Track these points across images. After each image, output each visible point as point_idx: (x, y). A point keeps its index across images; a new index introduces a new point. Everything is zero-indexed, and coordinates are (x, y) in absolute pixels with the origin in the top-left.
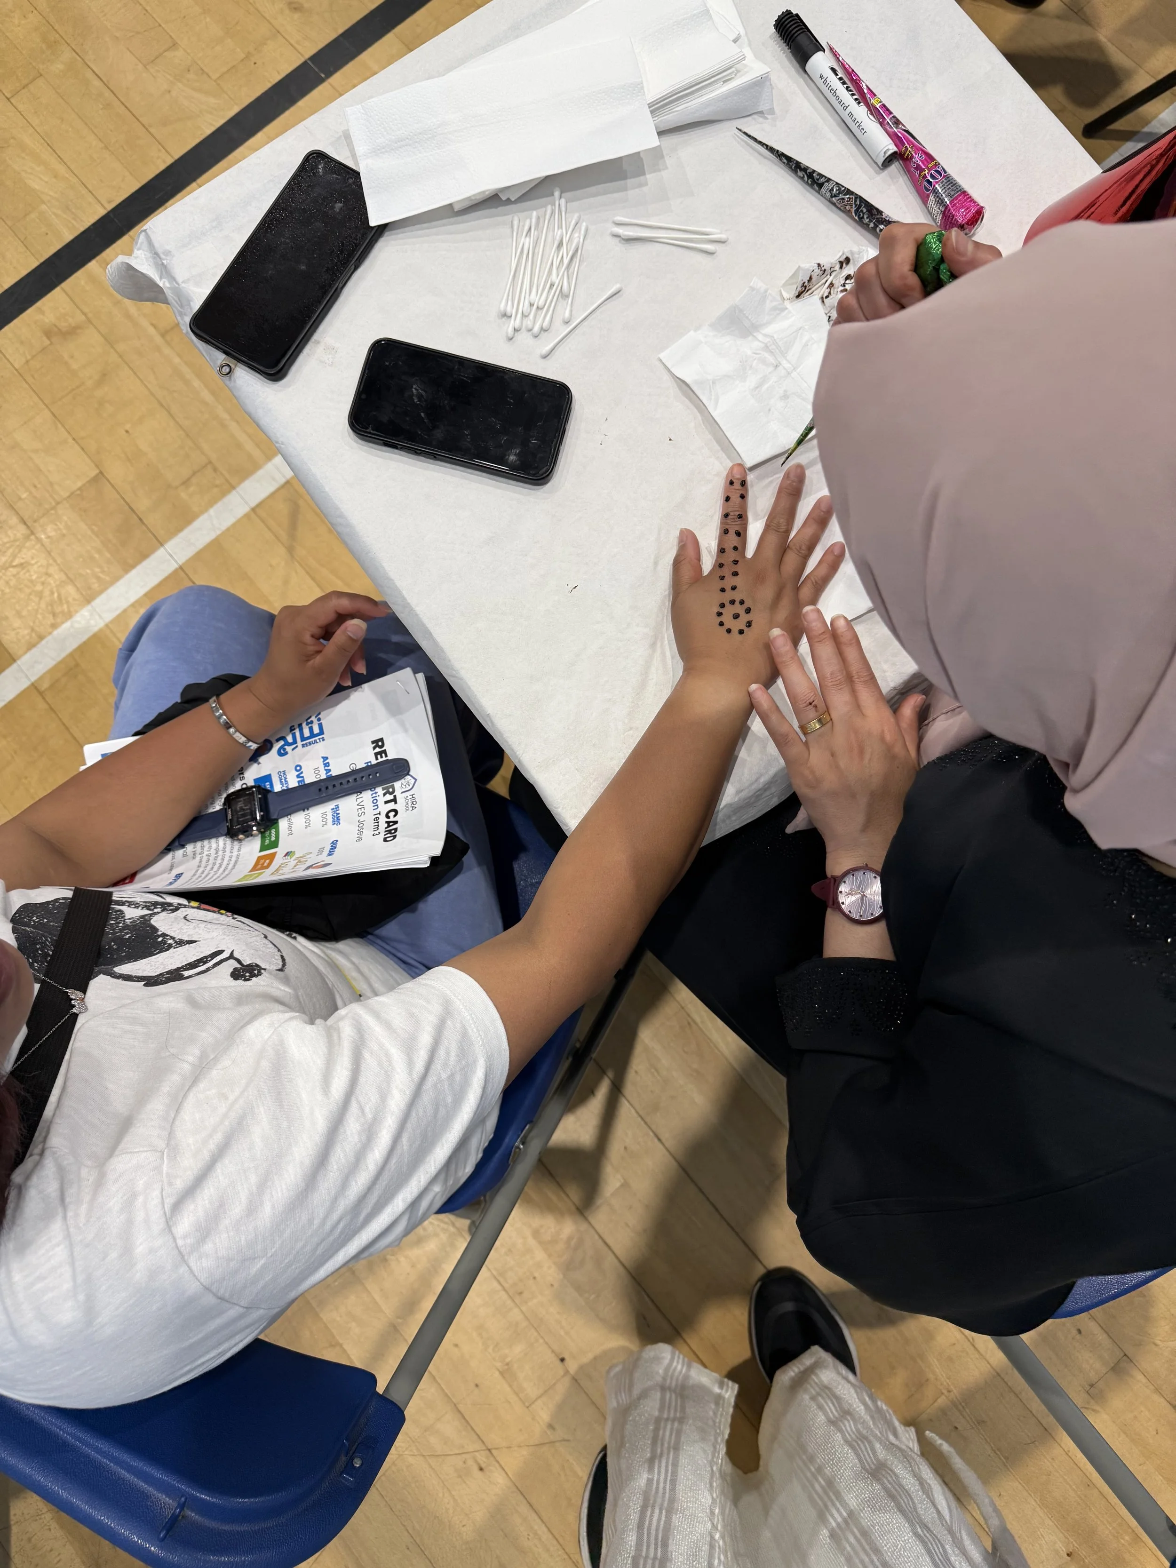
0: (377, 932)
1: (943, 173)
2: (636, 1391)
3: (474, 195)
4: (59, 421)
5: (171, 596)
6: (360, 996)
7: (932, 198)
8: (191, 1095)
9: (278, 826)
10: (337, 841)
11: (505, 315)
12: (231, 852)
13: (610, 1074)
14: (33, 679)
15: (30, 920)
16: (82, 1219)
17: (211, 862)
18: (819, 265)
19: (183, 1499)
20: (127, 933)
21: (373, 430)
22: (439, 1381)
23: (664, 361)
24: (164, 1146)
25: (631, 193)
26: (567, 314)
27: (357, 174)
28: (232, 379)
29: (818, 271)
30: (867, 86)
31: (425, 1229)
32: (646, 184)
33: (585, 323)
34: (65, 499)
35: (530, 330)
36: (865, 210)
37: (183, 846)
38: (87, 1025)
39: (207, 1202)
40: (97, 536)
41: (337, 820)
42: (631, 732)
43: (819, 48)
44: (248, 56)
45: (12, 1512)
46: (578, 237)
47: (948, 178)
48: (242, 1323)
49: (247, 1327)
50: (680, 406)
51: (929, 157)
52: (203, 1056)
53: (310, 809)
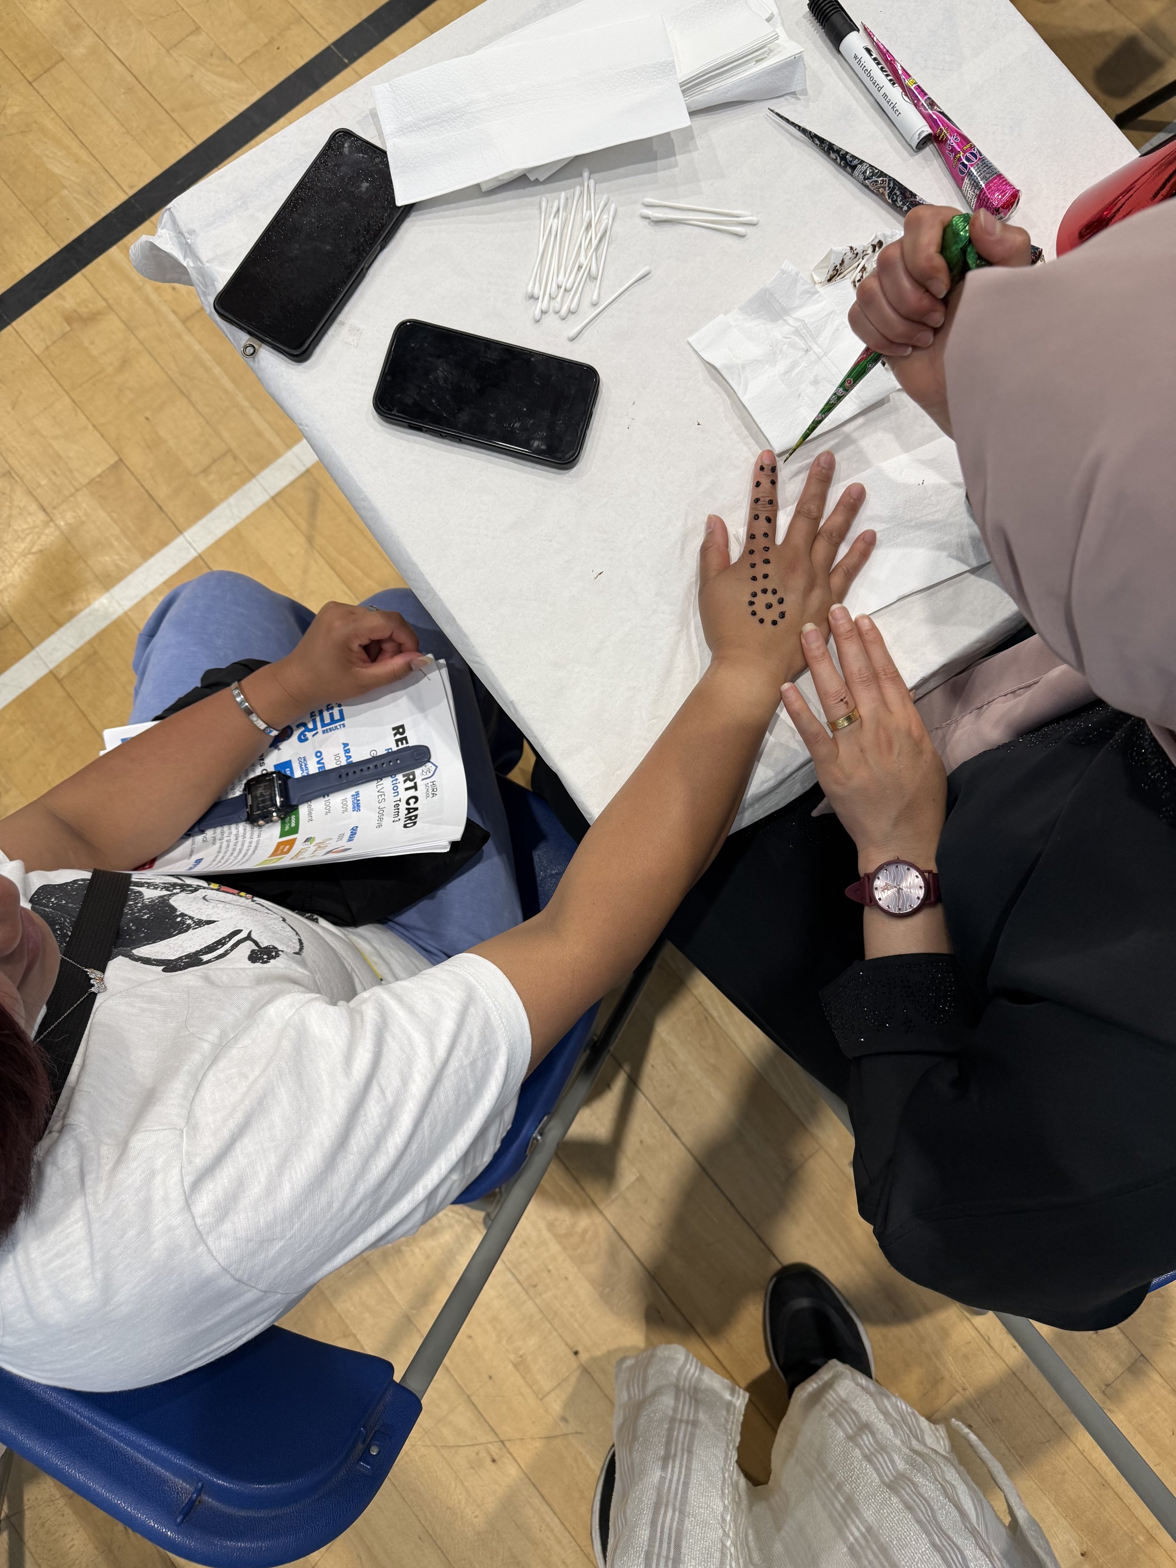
0: (396, 919)
1: (978, 156)
2: (650, 1388)
3: (502, 175)
4: (80, 408)
5: (192, 581)
6: (381, 980)
7: (966, 181)
8: (211, 1074)
9: (298, 812)
10: (357, 827)
11: (532, 297)
12: (251, 838)
13: (627, 1067)
14: (52, 666)
15: (49, 901)
16: (101, 1196)
17: (231, 848)
18: (851, 248)
19: (200, 1484)
20: (145, 914)
21: (398, 412)
22: (452, 1372)
23: (693, 345)
24: (184, 1124)
25: (660, 174)
26: (595, 297)
27: (384, 153)
28: (256, 359)
29: (850, 255)
30: (901, 66)
31: (439, 1221)
32: (676, 165)
33: (614, 305)
34: (85, 486)
35: (557, 313)
36: (898, 193)
37: (203, 832)
38: (105, 1004)
39: (226, 1181)
40: (116, 523)
41: (357, 806)
42: (655, 721)
43: (853, 28)
44: (272, 40)
45: (25, 1498)
46: (606, 219)
47: (983, 160)
48: (259, 1307)
49: (264, 1312)
50: (709, 390)
51: (965, 140)
52: (223, 1034)
53: (330, 795)
